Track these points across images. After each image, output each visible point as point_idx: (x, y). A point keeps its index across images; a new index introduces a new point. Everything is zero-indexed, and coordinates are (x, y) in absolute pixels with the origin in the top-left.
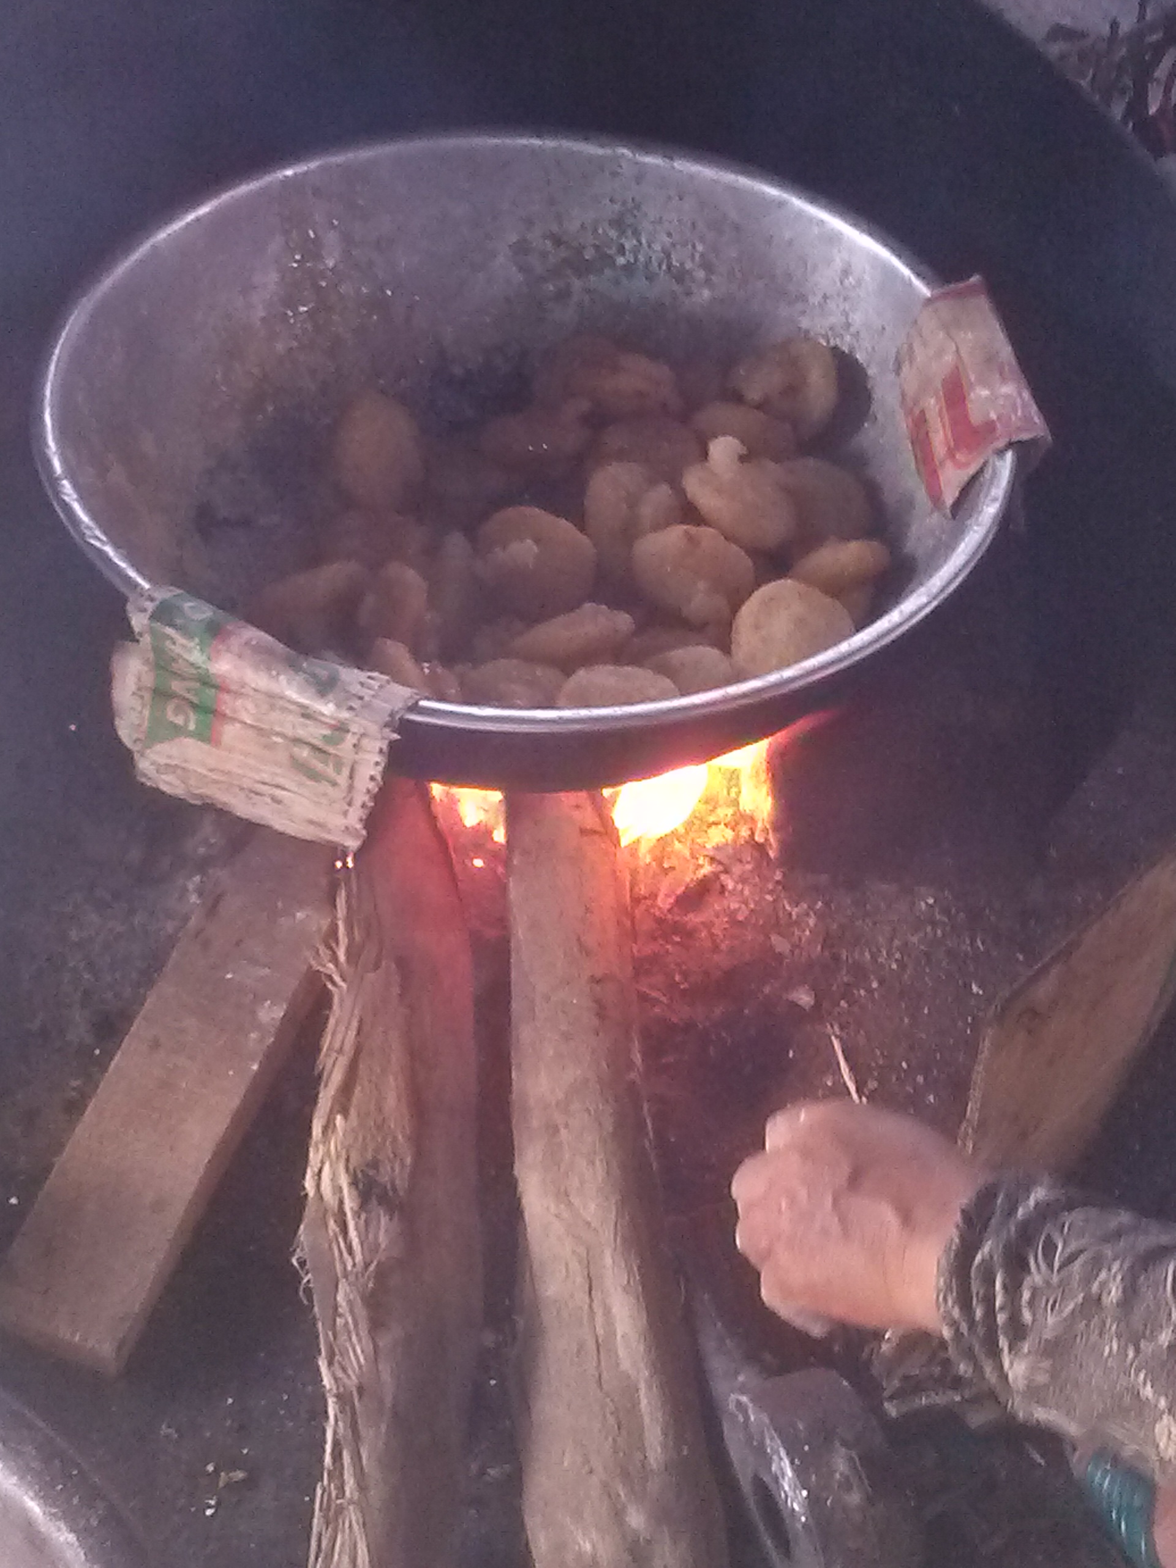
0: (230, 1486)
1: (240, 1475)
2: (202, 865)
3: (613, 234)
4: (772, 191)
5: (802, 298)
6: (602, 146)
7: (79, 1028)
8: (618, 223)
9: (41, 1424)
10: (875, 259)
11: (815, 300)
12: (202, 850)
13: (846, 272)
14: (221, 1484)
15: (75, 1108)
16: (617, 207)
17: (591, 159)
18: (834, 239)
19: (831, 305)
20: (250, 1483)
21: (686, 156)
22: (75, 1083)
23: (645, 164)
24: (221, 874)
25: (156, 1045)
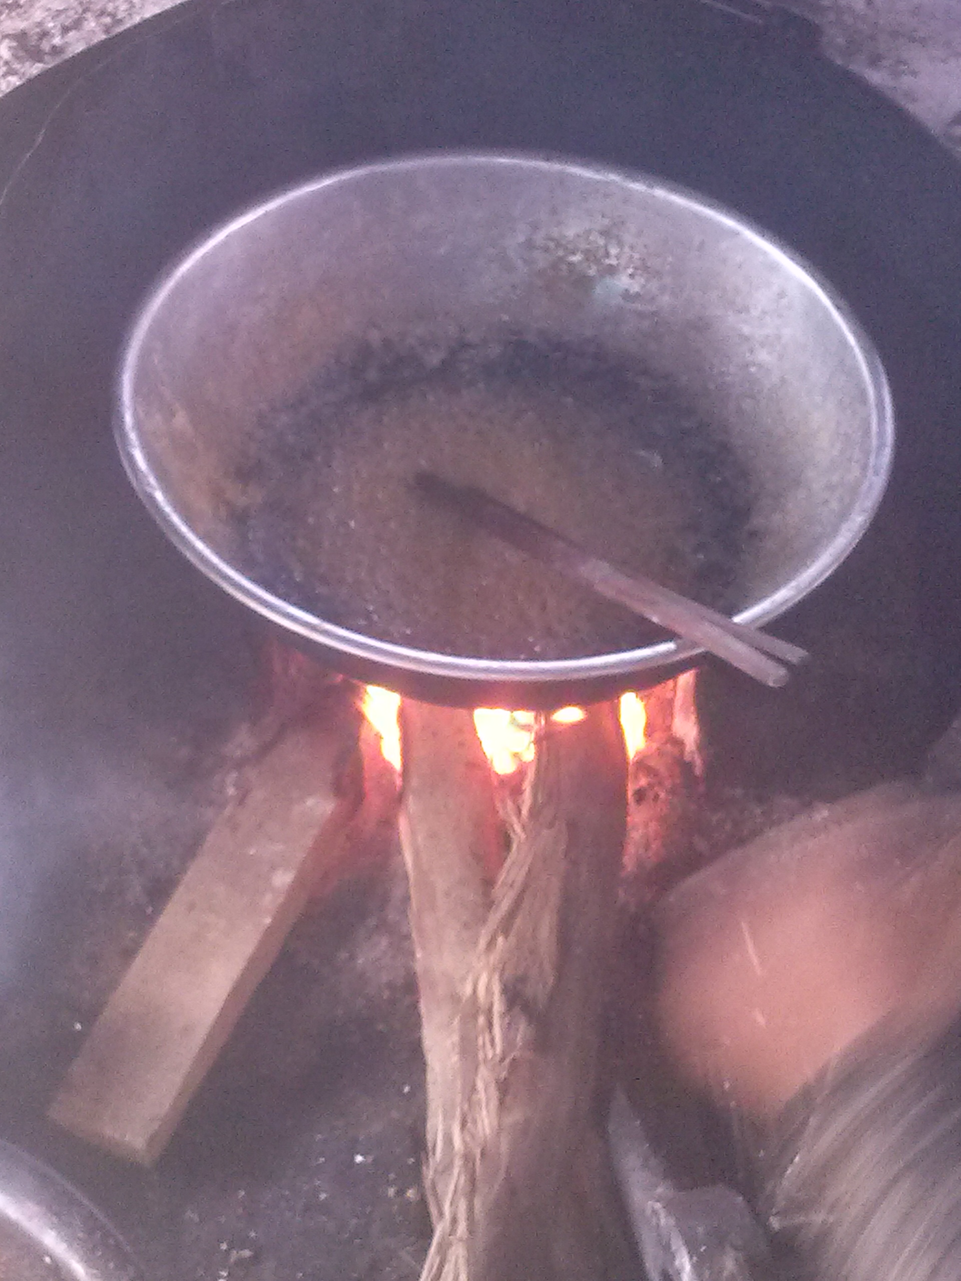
0: (240, 1262)
1: (247, 1253)
2: (239, 765)
3: (601, 242)
4: (729, 222)
5: (746, 309)
6: (598, 171)
7: (136, 889)
8: (605, 233)
9: (86, 1202)
10: (803, 287)
11: (755, 313)
12: (238, 753)
13: (781, 295)
14: (232, 1260)
15: (129, 954)
16: (606, 221)
17: (588, 182)
18: (773, 267)
19: (768, 319)
20: (256, 1259)
21: (663, 186)
22: (131, 934)
23: (630, 190)
24: (251, 773)
25: (191, 907)
